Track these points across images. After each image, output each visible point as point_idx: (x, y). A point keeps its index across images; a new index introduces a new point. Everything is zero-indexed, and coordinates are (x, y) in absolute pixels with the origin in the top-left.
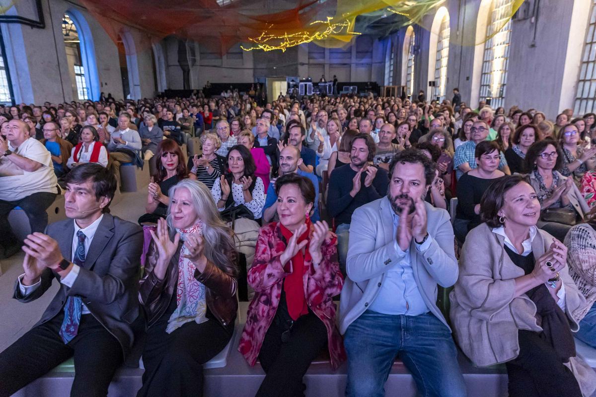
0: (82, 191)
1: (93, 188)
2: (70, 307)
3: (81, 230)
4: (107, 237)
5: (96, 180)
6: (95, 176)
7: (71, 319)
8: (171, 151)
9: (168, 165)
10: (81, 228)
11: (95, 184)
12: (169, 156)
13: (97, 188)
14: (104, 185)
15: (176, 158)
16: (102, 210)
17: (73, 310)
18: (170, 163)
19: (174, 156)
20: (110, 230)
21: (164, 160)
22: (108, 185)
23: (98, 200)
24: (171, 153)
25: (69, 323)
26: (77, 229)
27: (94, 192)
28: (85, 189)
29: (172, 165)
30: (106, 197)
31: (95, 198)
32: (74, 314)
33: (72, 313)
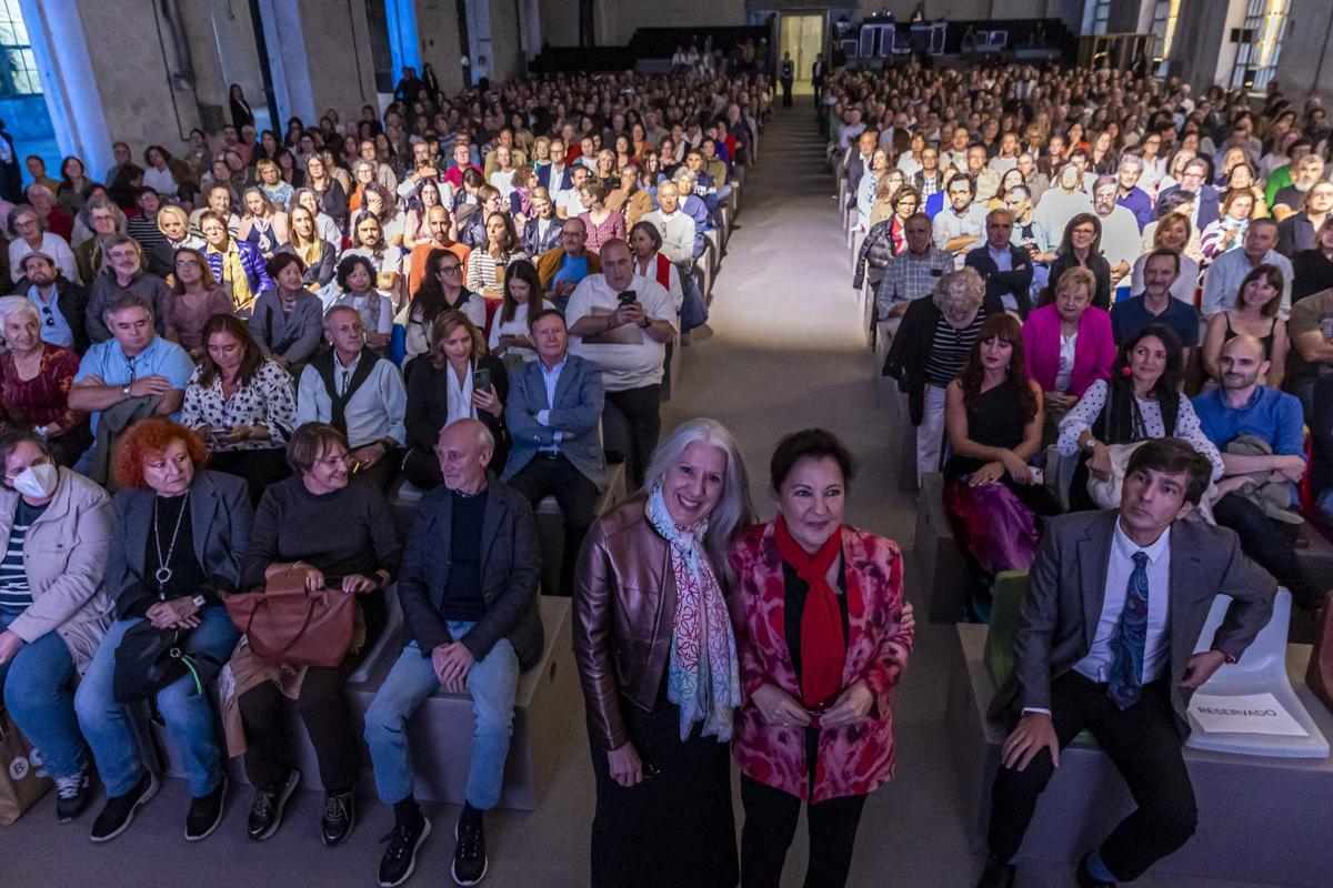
3: (1143, 550)
9: (988, 359)
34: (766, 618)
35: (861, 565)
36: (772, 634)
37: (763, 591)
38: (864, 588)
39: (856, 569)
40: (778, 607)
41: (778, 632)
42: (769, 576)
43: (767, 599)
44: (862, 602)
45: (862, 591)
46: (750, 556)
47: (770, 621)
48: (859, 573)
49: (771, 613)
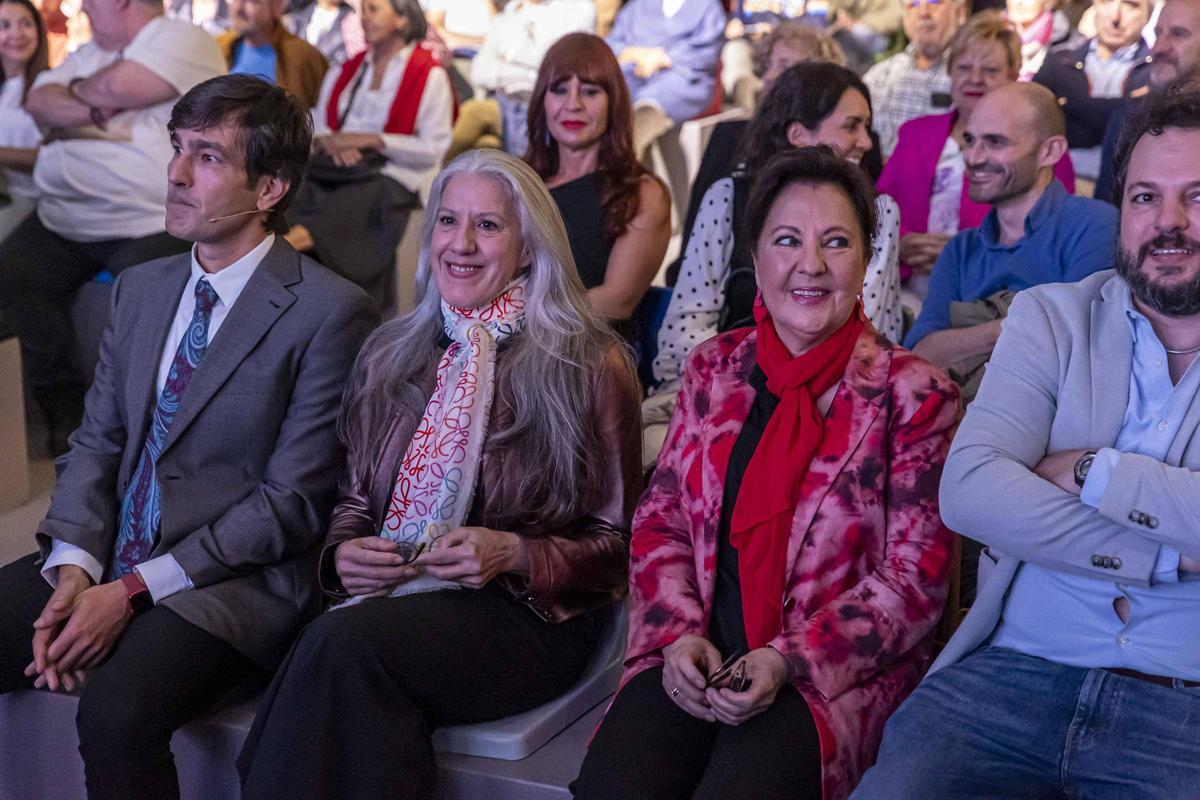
0: (208, 151)
1: (238, 142)
2: (138, 492)
3: (210, 278)
4: (277, 307)
5: (249, 121)
6: (246, 110)
7: (135, 527)
8: (583, 74)
9: (566, 124)
10: (207, 271)
11: (245, 133)
12: (574, 91)
13: (250, 143)
14: (268, 139)
15: (598, 103)
16: (264, 218)
17: (144, 503)
18: (573, 117)
19: (592, 93)
20: (286, 287)
21: (553, 103)
22: (280, 139)
23: (252, 184)
24: (583, 81)
25: (132, 538)
26: (197, 272)
27: (241, 155)
28: (218, 147)
29: (579, 125)
30: (275, 175)
31: (243, 176)
32: (145, 511)
33: (142, 509)
34: (706, 447)
35: (869, 393)
36: (708, 470)
37: (716, 409)
38: (859, 423)
39: (855, 393)
40: (731, 432)
41: (717, 471)
42: (734, 391)
43: (717, 422)
44: (847, 441)
45: (853, 428)
46: (719, 360)
47: (710, 451)
48: (859, 400)
49: (715, 441)
